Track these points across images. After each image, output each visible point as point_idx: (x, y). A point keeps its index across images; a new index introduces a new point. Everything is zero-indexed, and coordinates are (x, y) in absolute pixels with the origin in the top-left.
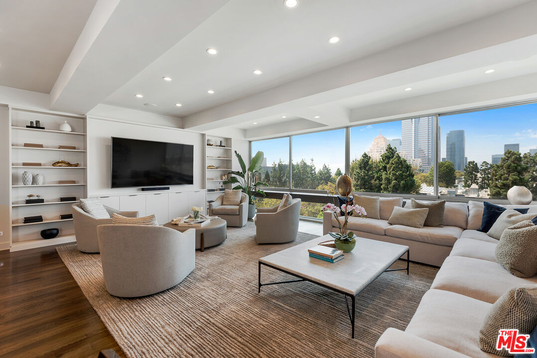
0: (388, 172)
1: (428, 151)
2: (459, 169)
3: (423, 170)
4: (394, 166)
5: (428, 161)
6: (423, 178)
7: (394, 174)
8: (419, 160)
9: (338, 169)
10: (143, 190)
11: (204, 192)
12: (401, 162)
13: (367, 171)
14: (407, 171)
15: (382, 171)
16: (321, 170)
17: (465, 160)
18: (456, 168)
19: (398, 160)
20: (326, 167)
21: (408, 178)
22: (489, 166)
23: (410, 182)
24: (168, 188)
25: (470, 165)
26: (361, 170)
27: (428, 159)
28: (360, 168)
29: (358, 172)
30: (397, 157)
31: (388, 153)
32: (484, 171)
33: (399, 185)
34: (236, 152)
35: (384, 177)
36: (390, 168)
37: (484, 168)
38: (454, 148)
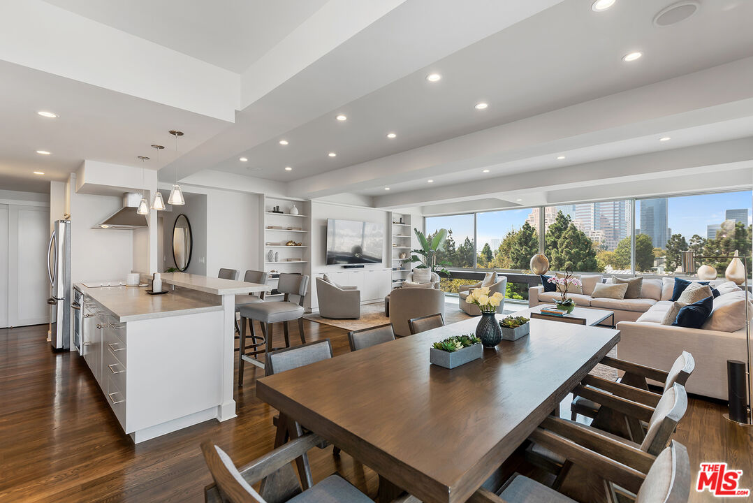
0: (560, 250)
1: (614, 220)
2: (659, 246)
3: (607, 247)
4: (567, 241)
5: (614, 234)
6: (607, 258)
7: (568, 253)
8: (602, 232)
9: (487, 245)
10: (345, 267)
11: (390, 270)
12: (578, 236)
13: (530, 247)
14: (586, 249)
15: (551, 247)
16: (463, 245)
17: (667, 234)
18: (655, 243)
19: (574, 233)
20: (469, 241)
21: (587, 258)
22: (702, 242)
23: (590, 263)
24: (363, 266)
25: (674, 240)
26: (522, 246)
27: (615, 230)
28: (520, 244)
29: (517, 249)
30: (571, 229)
31: (559, 222)
32: (695, 248)
33: (575, 267)
34: (415, 229)
35: (553, 256)
36: (562, 244)
37: (694, 244)
38: (652, 215)
